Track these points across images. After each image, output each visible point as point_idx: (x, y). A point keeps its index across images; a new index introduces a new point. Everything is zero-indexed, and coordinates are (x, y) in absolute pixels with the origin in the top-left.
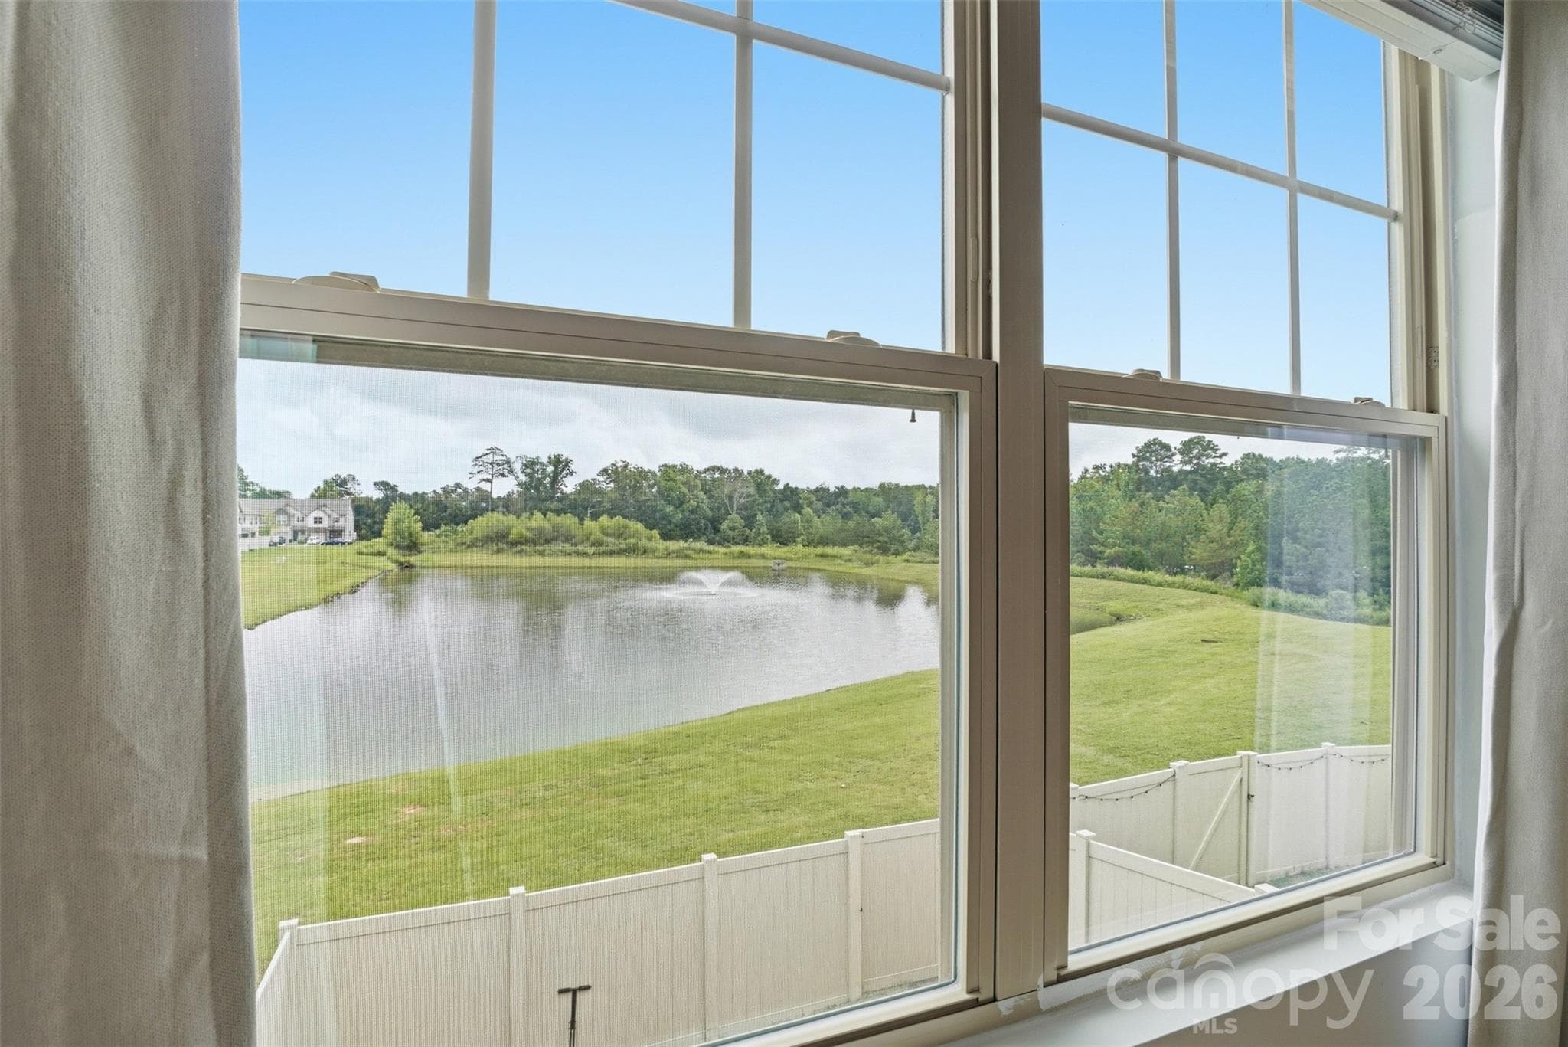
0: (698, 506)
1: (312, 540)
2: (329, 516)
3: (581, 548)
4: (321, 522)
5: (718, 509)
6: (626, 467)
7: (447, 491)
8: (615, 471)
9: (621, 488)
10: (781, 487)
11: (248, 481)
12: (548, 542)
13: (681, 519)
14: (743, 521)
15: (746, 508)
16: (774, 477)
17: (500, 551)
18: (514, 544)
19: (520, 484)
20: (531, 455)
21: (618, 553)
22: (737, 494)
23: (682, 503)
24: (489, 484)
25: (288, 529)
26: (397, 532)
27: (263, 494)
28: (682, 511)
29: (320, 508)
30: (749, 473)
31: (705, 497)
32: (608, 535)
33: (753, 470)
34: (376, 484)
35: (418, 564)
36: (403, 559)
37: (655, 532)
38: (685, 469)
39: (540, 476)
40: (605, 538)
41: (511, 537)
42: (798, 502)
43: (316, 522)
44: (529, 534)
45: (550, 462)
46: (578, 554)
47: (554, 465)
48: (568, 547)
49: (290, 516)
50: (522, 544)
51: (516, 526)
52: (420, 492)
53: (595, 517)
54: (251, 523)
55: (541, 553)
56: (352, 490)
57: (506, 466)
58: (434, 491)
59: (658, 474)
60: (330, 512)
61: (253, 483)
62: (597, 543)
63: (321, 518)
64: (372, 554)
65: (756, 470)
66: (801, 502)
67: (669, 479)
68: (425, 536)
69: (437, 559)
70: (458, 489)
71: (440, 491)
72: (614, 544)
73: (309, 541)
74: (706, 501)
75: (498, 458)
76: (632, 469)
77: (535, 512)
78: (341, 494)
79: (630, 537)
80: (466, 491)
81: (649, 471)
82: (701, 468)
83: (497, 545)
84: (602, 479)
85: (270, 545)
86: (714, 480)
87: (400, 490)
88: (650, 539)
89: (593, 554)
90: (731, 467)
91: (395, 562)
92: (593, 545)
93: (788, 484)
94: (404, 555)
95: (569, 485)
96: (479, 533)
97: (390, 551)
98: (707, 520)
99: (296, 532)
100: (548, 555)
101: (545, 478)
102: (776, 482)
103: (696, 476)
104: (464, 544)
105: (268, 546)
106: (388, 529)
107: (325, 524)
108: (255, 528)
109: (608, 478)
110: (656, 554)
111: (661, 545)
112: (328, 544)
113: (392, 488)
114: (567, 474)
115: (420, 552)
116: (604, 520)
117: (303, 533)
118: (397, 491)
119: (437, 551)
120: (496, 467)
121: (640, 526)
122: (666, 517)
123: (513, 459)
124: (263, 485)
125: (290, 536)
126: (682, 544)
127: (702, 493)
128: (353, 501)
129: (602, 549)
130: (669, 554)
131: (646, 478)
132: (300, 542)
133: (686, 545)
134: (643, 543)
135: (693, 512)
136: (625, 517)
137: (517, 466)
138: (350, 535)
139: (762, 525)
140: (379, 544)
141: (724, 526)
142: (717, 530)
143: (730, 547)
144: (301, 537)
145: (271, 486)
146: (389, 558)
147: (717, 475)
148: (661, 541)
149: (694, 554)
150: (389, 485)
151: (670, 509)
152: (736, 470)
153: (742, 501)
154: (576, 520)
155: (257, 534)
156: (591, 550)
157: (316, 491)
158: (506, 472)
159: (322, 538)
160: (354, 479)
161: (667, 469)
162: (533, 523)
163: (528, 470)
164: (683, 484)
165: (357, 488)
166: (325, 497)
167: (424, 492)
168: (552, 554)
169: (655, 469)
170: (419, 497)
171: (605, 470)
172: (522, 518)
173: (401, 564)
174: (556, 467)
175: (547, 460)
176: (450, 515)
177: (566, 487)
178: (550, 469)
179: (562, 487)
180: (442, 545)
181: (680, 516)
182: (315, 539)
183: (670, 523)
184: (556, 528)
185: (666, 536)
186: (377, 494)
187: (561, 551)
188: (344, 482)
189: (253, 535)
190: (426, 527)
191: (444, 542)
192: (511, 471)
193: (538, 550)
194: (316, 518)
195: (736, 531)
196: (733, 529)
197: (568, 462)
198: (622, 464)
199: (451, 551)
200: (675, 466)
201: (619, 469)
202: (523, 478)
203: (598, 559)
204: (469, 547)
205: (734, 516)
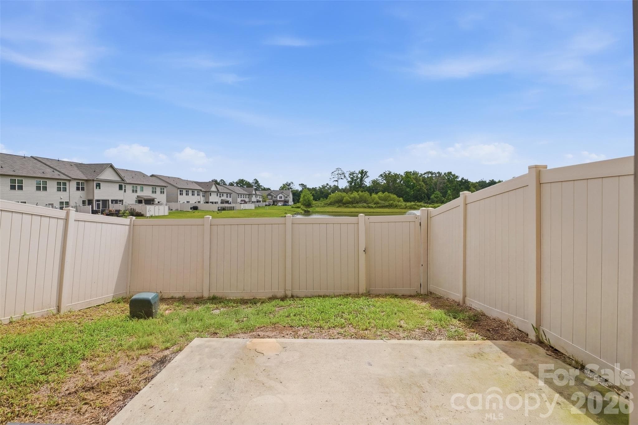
0: (421, 188)
1: (279, 204)
2: (284, 196)
3: (370, 205)
4: (282, 198)
5: (430, 189)
6: (390, 173)
7: (324, 187)
8: (386, 175)
9: (388, 182)
10: (460, 179)
11: (260, 185)
12: (357, 203)
13: (413, 194)
14: (441, 194)
15: (443, 189)
16: (456, 175)
17: (339, 206)
18: (344, 204)
19: (348, 182)
20: (352, 171)
21: (385, 207)
22: (438, 183)
23: (413, 187)
24: (337, 182)
25: (271, 201)
26: (305, 200)
27: (264, 189)
28: (413, 191)
29: (282, 193)
30: (445, 174)
31: (424, 184)
32: (381, 200)
33: (447, 172)
34: (300, 185)
35: (311, 211)
36: (306, 209)
37: (401, 199)
38: (415, 173)
39: (356, 178)
40: (380, 201)
41: (344, 201)
42: (468, 186)
43: (280, 198)
44: (350, 200)
45: (359, 173)
46: (369, 207)
47: (361, 174)
48: (365, 205)
49: (272, 196)
50: (348, 204)
51: (347, 197)
52: (314, 187)
53: (377, 193)
54: (260, 198)
55: (355, 207)
56: (292, 187)
57: (343, 175)
58: (319, 187)
59: (404, 176)
60: (284, 195)
61: (261, 186)
62: (377, 203)
63: (282, 197)
64: (296, 208)
65: (448, 173)
66: (469, 185)
67: (408, 177)
68: (314, 202)
69: (318, 209)
70: (327, 186)
71: (321, 187)
72: (383, 203)
73: (278, 205)
74: (425, 186)
75: (340, 172)
76: (393, 174)
77: (354, 191)
78: (288, 189)
79: (391, 200)
80: (330, 186)
81: (400, 174)
82: (423, 173)
83: (338, 204)
84: (380, 178)
85: (265, 205)
86: (428, 177)
87: (308, 186)
88: (399, 201)
89: (375, 207)
90: (436, 172)
91: (303, 210)
92: (375, 204)
93: (463, 178)
94: (306, 208)
95: (368, 182)
96: (332, 200)
97: (302, 206)
98: (425, 194)
99: (274, 202)
100: (358, 208)
101: (357, 179)
102: (457, 177)
103: (420, 176)
104: (327, 204)
105: (264, 206)
106: (301, 200)
107: (283, 199)
108: (261, 199)
109: (383, 178)
110: (401, 207)
111: (403, 204)
112: (283, 205)
113: (305, 186)
114: (366, 177)
115: (312, 207)
116: (380, 194)
117: (276, 202)
118: (307, 187)
119: (318, 207)
120: (339, 176)
121: (395, 196)
122: (407, 193)
123: (345, 172)
124: (264, 187)
125: (272, 203)
126: (413, 203)
127: (423, 183)
128: (292, 191)
129: (379, 205)
130: (406, 207)
131: (399, 178)
132: (275, 205)
133: (414, 203)
134: (396, 203)
135: (419, 191)
136: (389, 193)
137: (347, 175)
138: (291, 202)
139: (450, 195)
140: (298, 205)
141: (432, 197)
142: (429, 199)
143: (434, 204)
144: (276, 204)
145: (266, 187)
146: (301, 209)
147: (430, 175)
148: (404, 202)
149: (418, 207)
150: (304, 185)
151: (408, 190)
152: (439, 173)
153: (441, 186)
154: (369, 194)
155: (261, 201)
156: (374, 206)
157: (280, 188)
158: (343, 177)
159: (282, 203)
160: (293, 183)
161: (407, 173)
162: (352, 196)
163: (352, 176)
164: (414, 179)
165: (294, 187)
166: (283, 190)
167: (316, 187)
168: (360, 207)
169: (402, 174)
170: (314, 189)
171: (381, 175)
172: (349, 194)
173: (305, 211)
174: (362, 175)
175: (358, 172)
176: (325, 195)
177: (366, 182)
178: (360, 176)
179: (365, 182)
180: (320, 204)
181: (413, 192)
182: (280, 204)
183: (408, 195)
184: (361, 197)
185: (406, 200)
186: (300, 189)
187: (362, 206)
188: (290, 184)
189: (260, 202)
190: (315, 199)
191: (320, 203)
192: (345, 177)
193: (354, 206)
194: (280, 197)
195: (438, 198)
196: (436, 197)
197: (366, 172)
198: (388, 172)
199: (323, 207)
200: (411, 172)
201: (387, 175)
202: (350, 179)
203: (376, 209)
204: (329, 205)
205: (437, 192)
